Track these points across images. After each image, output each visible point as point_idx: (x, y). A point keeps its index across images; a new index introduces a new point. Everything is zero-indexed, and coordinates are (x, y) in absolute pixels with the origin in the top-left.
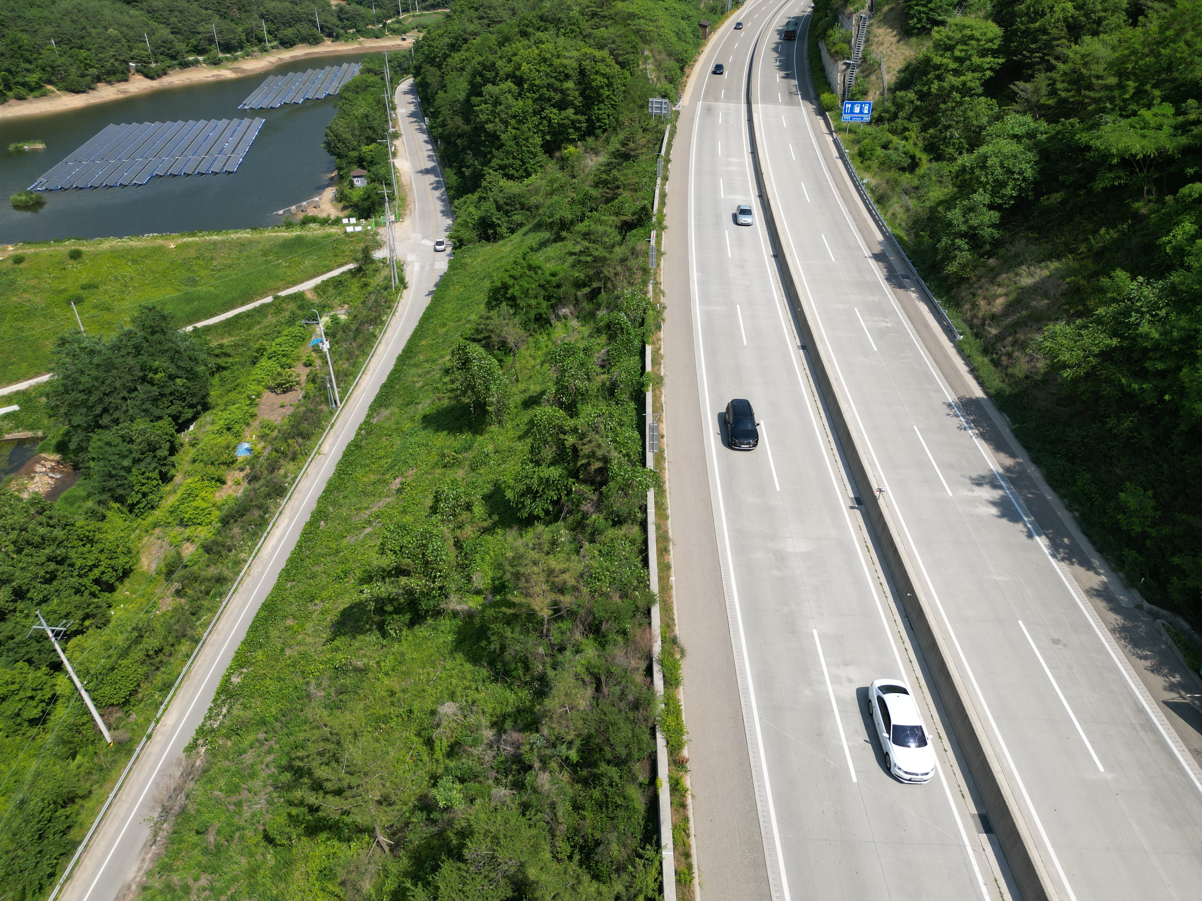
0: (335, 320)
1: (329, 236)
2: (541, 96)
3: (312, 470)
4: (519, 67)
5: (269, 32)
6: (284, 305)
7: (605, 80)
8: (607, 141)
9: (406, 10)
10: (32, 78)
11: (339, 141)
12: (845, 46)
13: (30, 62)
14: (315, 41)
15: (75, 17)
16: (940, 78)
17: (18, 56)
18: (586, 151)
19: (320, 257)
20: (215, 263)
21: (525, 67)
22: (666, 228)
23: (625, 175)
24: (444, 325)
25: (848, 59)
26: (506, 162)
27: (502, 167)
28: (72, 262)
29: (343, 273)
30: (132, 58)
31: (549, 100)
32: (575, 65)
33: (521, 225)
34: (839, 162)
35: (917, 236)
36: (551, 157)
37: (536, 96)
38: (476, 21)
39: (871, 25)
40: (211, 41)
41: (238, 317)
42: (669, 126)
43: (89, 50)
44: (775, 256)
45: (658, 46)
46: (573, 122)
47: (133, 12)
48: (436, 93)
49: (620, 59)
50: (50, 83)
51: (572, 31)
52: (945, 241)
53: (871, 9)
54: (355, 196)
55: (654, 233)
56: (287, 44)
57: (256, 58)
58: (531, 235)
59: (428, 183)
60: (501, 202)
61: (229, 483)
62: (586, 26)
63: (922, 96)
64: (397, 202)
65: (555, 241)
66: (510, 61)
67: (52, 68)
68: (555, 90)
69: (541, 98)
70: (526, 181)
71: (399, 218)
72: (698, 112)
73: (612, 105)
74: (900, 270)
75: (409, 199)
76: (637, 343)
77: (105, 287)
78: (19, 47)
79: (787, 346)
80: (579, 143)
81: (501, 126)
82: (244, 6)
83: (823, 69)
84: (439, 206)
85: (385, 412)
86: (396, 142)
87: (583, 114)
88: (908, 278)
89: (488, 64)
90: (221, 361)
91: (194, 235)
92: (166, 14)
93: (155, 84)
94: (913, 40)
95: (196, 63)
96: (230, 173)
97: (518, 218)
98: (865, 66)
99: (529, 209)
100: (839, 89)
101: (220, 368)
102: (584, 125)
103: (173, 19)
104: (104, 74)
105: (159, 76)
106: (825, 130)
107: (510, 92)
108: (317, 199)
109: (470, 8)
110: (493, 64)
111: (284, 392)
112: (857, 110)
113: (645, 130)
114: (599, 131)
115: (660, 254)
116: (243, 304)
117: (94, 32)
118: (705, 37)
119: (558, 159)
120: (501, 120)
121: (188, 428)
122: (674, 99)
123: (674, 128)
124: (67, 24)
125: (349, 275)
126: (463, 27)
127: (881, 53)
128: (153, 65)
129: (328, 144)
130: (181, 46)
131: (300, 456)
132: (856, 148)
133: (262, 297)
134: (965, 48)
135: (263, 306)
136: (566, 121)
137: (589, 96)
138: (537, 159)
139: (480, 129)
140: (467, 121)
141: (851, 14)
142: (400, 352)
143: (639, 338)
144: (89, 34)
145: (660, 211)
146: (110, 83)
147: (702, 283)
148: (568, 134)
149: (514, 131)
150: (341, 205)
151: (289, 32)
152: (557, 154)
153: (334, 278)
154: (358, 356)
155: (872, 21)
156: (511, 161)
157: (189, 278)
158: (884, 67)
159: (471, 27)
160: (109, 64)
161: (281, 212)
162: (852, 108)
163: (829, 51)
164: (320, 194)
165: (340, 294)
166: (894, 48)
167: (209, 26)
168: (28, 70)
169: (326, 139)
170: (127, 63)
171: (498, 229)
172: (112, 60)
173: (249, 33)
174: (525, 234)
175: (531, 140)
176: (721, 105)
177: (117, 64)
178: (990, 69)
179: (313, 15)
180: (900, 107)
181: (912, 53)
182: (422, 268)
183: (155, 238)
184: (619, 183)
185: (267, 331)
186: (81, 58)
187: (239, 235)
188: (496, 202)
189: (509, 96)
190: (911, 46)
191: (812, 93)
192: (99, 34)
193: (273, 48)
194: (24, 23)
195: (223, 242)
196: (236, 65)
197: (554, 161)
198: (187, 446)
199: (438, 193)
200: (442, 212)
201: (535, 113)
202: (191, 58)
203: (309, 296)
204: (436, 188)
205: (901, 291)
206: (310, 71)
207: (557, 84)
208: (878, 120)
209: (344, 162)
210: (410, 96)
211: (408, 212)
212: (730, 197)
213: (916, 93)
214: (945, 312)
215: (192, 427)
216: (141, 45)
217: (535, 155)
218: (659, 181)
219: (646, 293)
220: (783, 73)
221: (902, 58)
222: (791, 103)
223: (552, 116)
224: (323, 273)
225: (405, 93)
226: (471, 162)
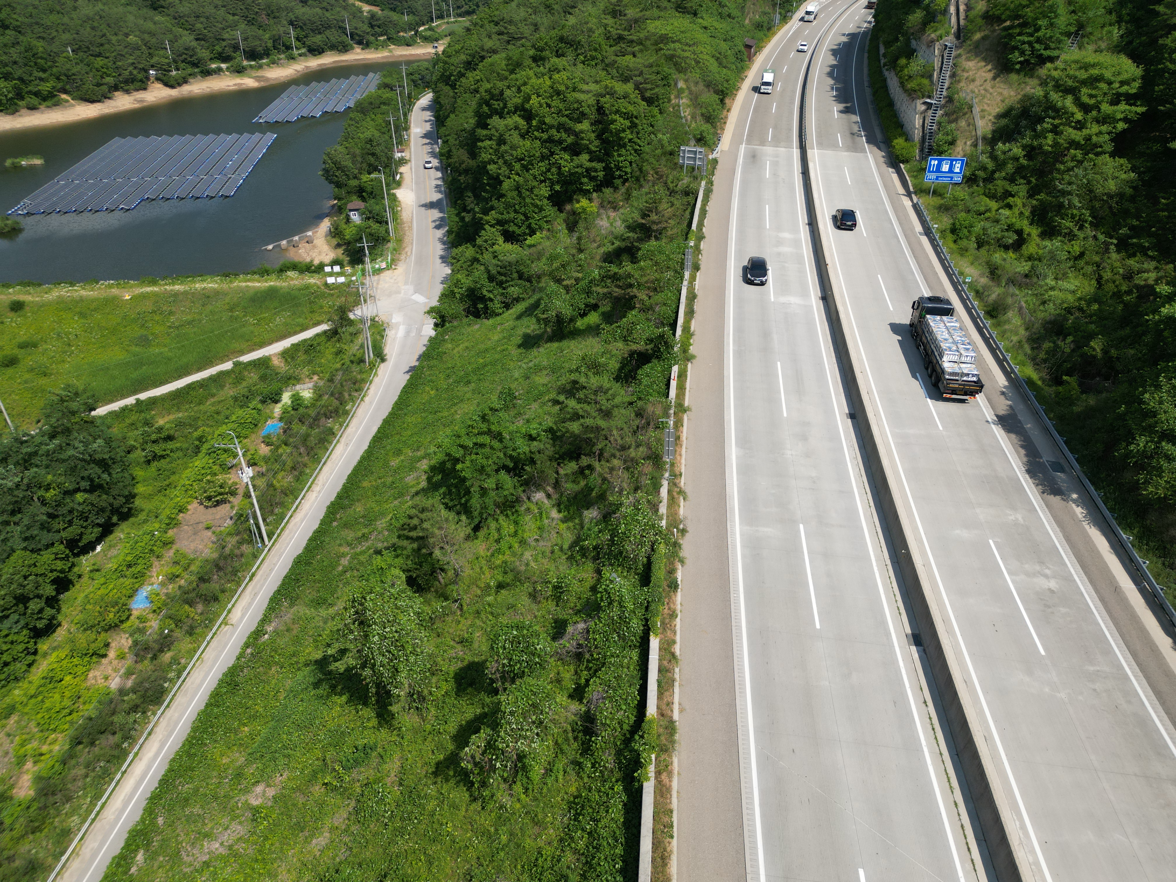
0: (297, 400)
1: (307, 287)
2: (549, 137)
3: (209, 654)
4: (528, 99)
5: (298, 39)
6: (246, 373)
7: (627, 123)
8: (628, 197)
9: (440, 17)
10: (46, 87)
11: (338, 169)
12: (926, 82)
13: (44, 71)
14: (344, 49)
15: (96, 24)
16: (1055, 130)
17: (32, 64)
18: (602, 206)
19: (294, 314)
20: (172, 319)
21: (534, 101)
22: (693, 357)
23: (642, 269)
24: (398, 452)
25: (929, 97)
26: (506, 216)
27: (500, 223)
28: (12, 314)
29: (318, 335)
30: (152, 66)
31: (560, 142)
32: (592, 101)
33: (517, 300)
34: (925, 240)
35: (1057, 381)
36: (561, 210)
37: (545, 136)
38: (495, 37)
39: (959, 56)
40: (236, 48)
41: (190, 387)
42: (703, 183)
43: (107, 58)
44: (852, 416)
45: (695, 75)
46: (588, 170)
47: (158, 18)
48: (448, 116)
49: (648, 94)
50: (66, 92)
51: (593, 58)
52: (1142, 442)
53: (958, 36)
54: (349, 233)
55: (675, 369)
56: (315, 51)
57: (282, 66)
58: (525, 320)
59: (430, 220)
60: (494, 272)
61: (112, 654)
62: (609, 52)
63: (1031, 152)
64: (391, 245)
65: (551, 339)
66: (519, 90)
67: (68, 76)
68: (569, 131)
69: (550, 140)
70: (530, 241)
71: (392, 265)
72: (741, 160)
73: (636, 151)
74: (1047, 456)
75: (407, 240)
76: (636, 624)
77: (45, 346)
78: (34, 55)
79: (888, 634)
80: (595, 195)
81: (504, 170)
82: (272, 12)
83: (891, 104)
84: (439, 249)
85: (289, 613)
86: (402, 169)
87: (600, 160)
88: (1062, 470)
89: (497, 92)
90: (157, 449)
91: (154, 283)
92: (192, 20)
93: (174, 93)
94: (1014, 77)
95: (219, 70)
96: (227, 197)
97: (514, 291)
98: (951, 107)
99: (529, 280)
100: (917, 134)
101: (156, 457)
102: (601, 174)
103: (198, 26)
104: (121, 82)
105: (180, 85)
106: (901, 190)
107: (516, 128)
108: (310, 233)
109: (490, 22)
110: (502, 93)
111: (215, 506)
112: (945, 168)
113: (672, 192)
114: (618, 182)
115: (681, 408)
116: (199, 370)
117: (114, 39)
118: (750, 58)
119: (568, 213)
120: (505, 162)
121: (94, 549)
122: (711, 142)
123: (711, 183)
124: (86, 32)
125: (323, 338)
126: (480, 43)
127: (973, 92)
128: (174, 73)
129: (326, 171)
130: (203, 53)
131: (199, 630)
132: (946, 221)
133: (223, 362)
134: (1094, 92)
135: (222, 374)
136: (579, 170)
137: (607, 138)
138: (543, 214)
139: (482, 168)
140: (473, 154)
141: (932, 41)
142: (333, 498)
143: (640, 612)
144: (109, 42)
145: (686, 329)
146: (127, 92)
147: (745, 470)
148: (581, 183)
149: (517, 178)
150: (335, 242)
151: (317, 39)
152: (568, 207)
153: (305, 341)
154: (305, 465)
155: (960, 51)
156: (512, 215)
157: (142, 336)
158: (976, 110)
159: (489, 44)
160: (127, 73)
161: (270, 247)
162: (939, 166)
163: (902, 85)
164: (317, 225)
165: (310, 362)
166: (988, 85)
167: (235, 32)
168: (41, 79)
169: (323, 167)
170: (146, 71)
171: (490, 304)
172: (131, 68)
173: (276, 40)
174: (519, 317)
175: (536, 191)
176: (768, 150)
177: (135, 72)
178: (1125, 120)
179: (343, 21)
180: (1000, 165)
181: (1012, 93)
182: (408, 333)
183: (110, 286)
184: (632, 281)
185: (219, 407)
186: (96, 66)
187: (204, 285)
188: (488, 272)
189: (515, 134)
190: (1011, 85)
191: (879, 136)
192: (119, 41)
193: (300, 55)
194: (41, 30)
195: (185, 293)
196: (260, 73)
197: (563, 215)
198: (85, 579)
199: (440, 233)
200: (442, 257)
201: (543, 158)
202: (214, 66)
203: (276, 362)
204: (438, 227)
205: (1055, 500)
206: (334, 81)
207: (571, 124)
208: (970, 180)
209: (343, 192)
210: (429, 113)
211: (403, 257)
212: (783, 299)
213: (1024, 147)
214: (1145, 564)
215: (99, 548)
216: (162, 52)
217: (541, 209)
218: (687, 275)
219: (655, 507)
220: (841, 106)
221: (999, 99)
222: (854, 148)
223: (562, 162)
224: (295, 333)
225: (424, 109)
226: (472, 206)
